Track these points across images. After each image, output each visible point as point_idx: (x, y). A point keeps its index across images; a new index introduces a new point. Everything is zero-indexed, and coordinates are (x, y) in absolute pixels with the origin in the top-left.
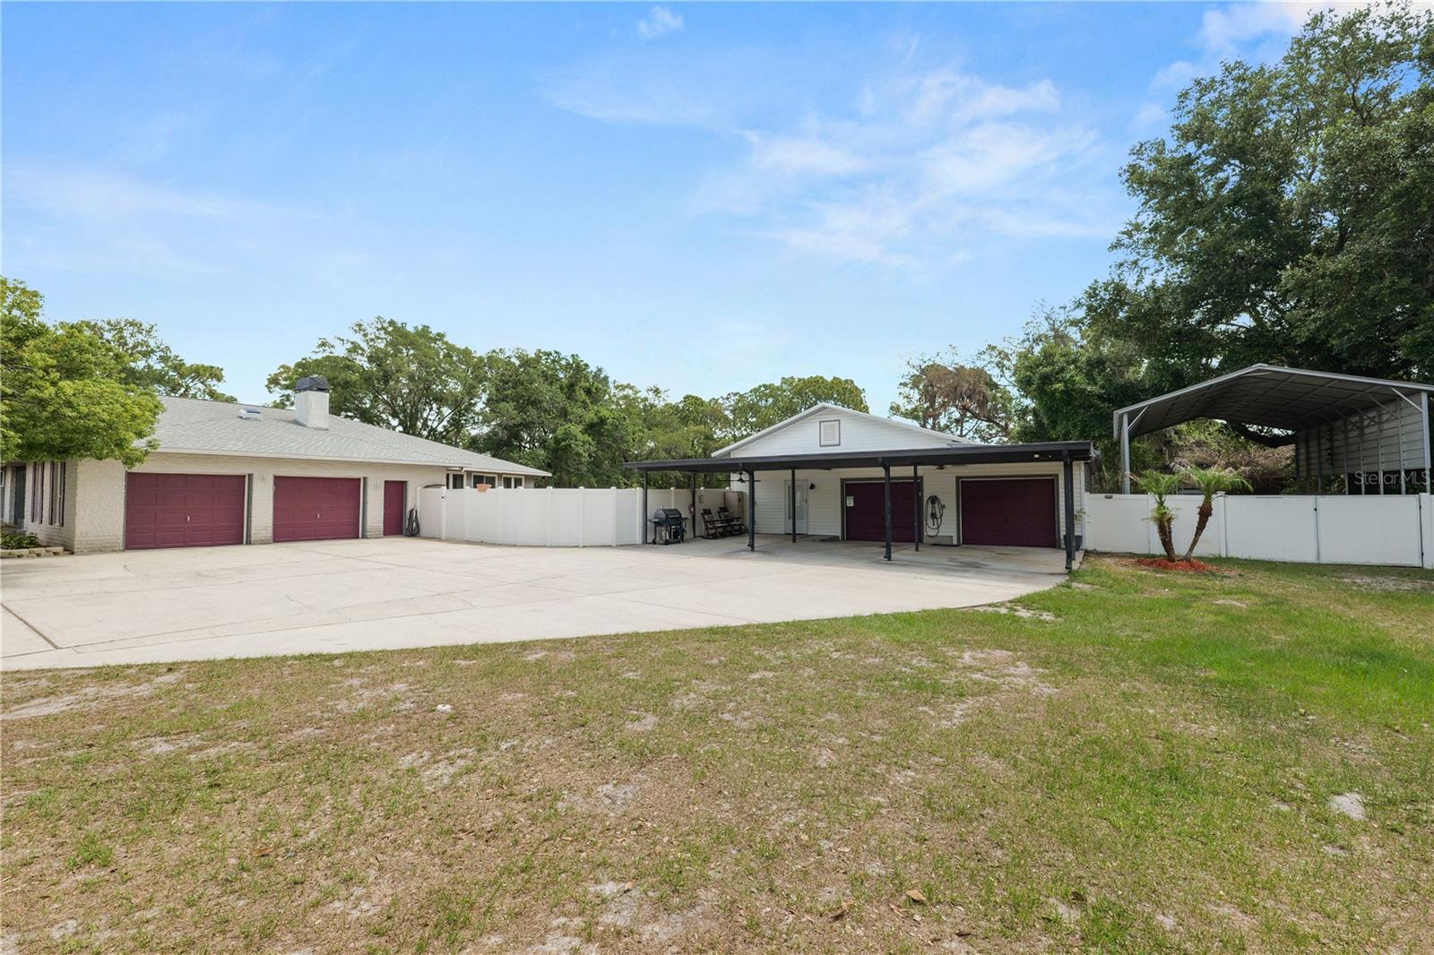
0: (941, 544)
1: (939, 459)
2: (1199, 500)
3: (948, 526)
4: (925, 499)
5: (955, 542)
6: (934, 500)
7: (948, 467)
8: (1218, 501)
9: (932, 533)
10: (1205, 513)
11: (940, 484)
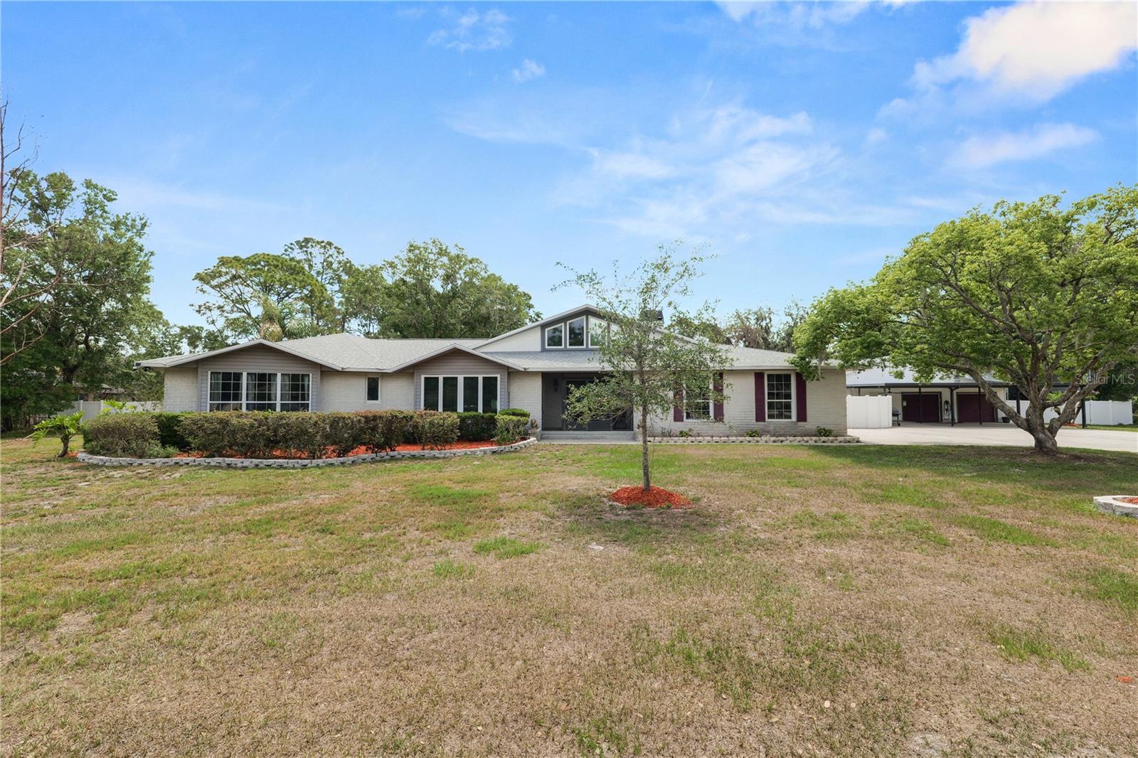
4: (943, 403)
5: (956, 421)
6: (947, 403)
9: (947, 417)
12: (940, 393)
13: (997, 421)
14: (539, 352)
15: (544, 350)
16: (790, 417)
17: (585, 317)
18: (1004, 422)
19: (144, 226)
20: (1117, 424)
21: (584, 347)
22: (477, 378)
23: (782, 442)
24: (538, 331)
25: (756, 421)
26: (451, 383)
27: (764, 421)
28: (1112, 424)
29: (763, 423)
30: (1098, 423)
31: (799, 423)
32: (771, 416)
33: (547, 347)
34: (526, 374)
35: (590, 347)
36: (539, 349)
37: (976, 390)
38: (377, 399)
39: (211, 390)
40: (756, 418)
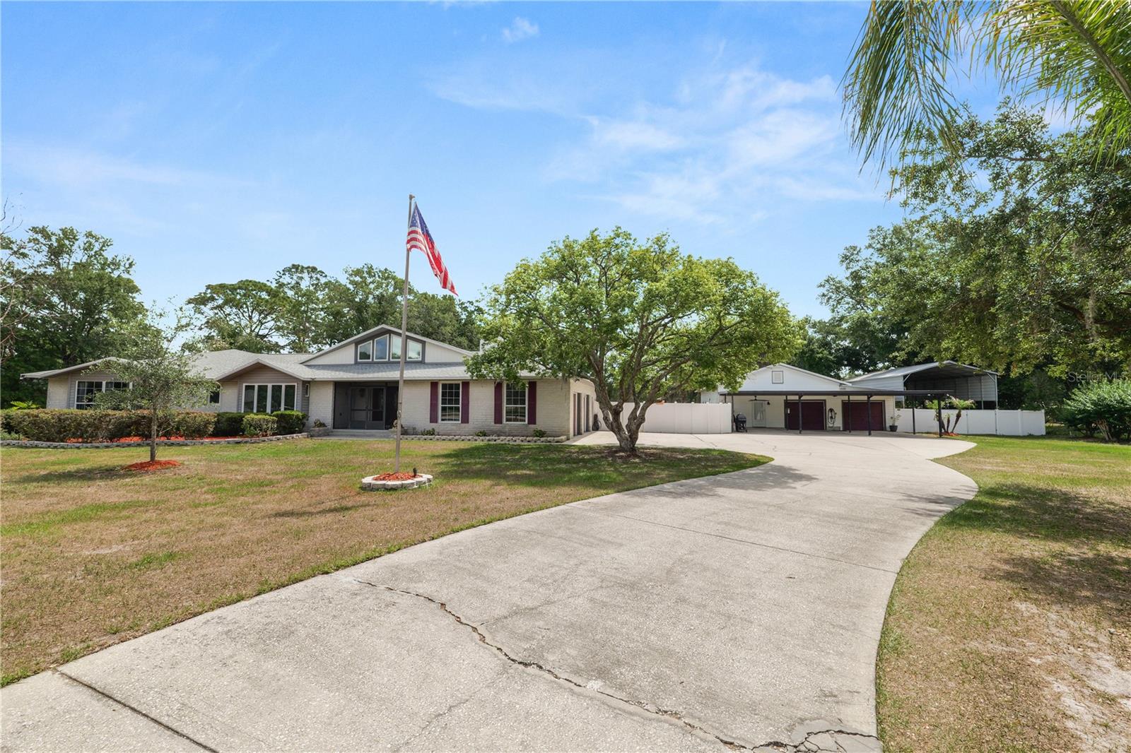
0: (835, 431)
1: (835, 394)
2: (957, 411)
3: (839, 422)
4: (827, 410)
5: (841, 429)
6: (831, 410)
7: (838, 397)
8: (963, 412)
9: (831, 425)
10: (958, 416)
11: (835, 404)
12: (825, 400)
13: (886, 430)
14: (352, 365)
15: (356, 363)
16: (525, 421)
17: (388, 335)
18: (892, 431)
19: (131, 265)
20: (1026, 434)
21: (387, 360)
22: (281, 386)
23: (495, 441)
24: (353, 346)
25: (495, 423)
26: (263, 389)
27: (501, 423)
28: (1021, 435)
29: (501, 425)
30: (1004, 434)
31: (530, 426)
32: (507, 420)
33: (359, 360)
34: (324, 383)
35: (375, 360)
36: (353, 362)
37: (865, 398)
38: (218, 402)
39: (78, 394)
40: (495, 419)
